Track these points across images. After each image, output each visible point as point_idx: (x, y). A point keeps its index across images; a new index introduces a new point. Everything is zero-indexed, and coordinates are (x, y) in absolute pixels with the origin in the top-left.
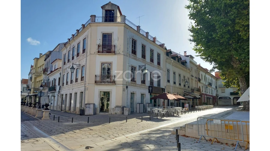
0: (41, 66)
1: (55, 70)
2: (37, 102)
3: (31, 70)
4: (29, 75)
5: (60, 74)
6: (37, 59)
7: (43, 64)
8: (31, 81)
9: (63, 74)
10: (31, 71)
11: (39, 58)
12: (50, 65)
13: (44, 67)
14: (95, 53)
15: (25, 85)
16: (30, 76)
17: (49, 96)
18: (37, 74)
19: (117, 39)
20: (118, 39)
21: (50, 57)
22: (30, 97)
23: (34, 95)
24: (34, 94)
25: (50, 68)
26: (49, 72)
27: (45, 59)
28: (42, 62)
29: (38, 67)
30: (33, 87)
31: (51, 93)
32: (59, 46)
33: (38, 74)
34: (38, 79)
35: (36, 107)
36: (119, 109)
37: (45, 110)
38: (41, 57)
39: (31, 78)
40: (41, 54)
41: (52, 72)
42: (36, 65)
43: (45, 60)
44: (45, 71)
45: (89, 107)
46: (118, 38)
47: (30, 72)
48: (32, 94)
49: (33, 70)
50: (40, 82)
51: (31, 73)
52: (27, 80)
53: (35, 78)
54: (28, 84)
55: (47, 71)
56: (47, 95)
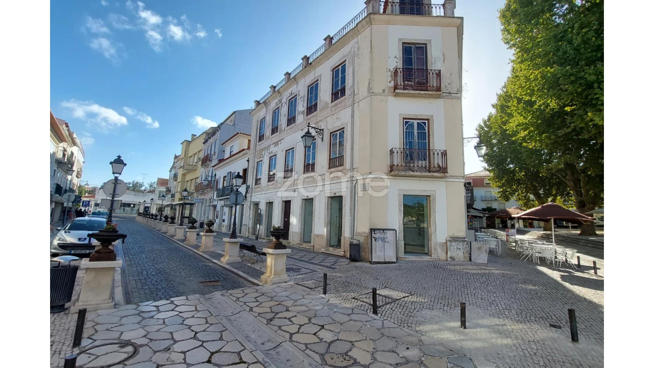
0: (194, 154)
1: (231, 157)
2: (186, 216)
3: (174, 162)
4: (170, 171)
5: (248, 161)
6: (189, 143)
7: (201, 150)
8: (176, 180)
9: (257, 160)
10: (174, 164)
11: (190, 140)
12: (217, 149)
13: (202, 155)
14: (384, 91)
15: (162, 187)
16: (173, 172)
17: (215, 207)
18: (188, 167)
19: (442, 58)
20: (444, 58)
21: (216, 135)
22: (172, 207)
23: (180, 205)
24: (182, 202)
25: (217, 154)
26: (215, 162)
27: (204, 141)
28: (198, 146)
29: (190, 155)
30: (179, 190)
31: (221, 200)
32: (234, 115)
33: (191, 167)
34: (188, 177)
35: (175, 223)
36: (461, 245)
37: (206, 232)
38: (193, 139)
39: (175, 176)
40: (193, 135)
41: (221, 161)
42: (186, 152)
43: (204, 143)
44: (206, 160)
45: (383, 240)
46: (444, 55)
47: (173, 167)
48: (177, 202)
49: (180, 161)
50: (193, 181)
51: (175, 167)
52: (167, 180)
53: (184, 175)
54: (169, 186)
55: (211, 161)
56: (211, 204)
